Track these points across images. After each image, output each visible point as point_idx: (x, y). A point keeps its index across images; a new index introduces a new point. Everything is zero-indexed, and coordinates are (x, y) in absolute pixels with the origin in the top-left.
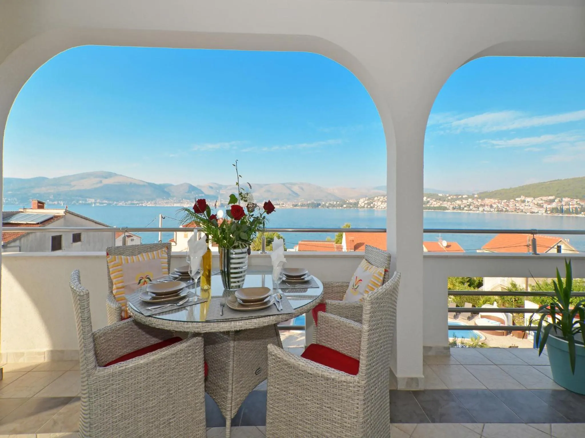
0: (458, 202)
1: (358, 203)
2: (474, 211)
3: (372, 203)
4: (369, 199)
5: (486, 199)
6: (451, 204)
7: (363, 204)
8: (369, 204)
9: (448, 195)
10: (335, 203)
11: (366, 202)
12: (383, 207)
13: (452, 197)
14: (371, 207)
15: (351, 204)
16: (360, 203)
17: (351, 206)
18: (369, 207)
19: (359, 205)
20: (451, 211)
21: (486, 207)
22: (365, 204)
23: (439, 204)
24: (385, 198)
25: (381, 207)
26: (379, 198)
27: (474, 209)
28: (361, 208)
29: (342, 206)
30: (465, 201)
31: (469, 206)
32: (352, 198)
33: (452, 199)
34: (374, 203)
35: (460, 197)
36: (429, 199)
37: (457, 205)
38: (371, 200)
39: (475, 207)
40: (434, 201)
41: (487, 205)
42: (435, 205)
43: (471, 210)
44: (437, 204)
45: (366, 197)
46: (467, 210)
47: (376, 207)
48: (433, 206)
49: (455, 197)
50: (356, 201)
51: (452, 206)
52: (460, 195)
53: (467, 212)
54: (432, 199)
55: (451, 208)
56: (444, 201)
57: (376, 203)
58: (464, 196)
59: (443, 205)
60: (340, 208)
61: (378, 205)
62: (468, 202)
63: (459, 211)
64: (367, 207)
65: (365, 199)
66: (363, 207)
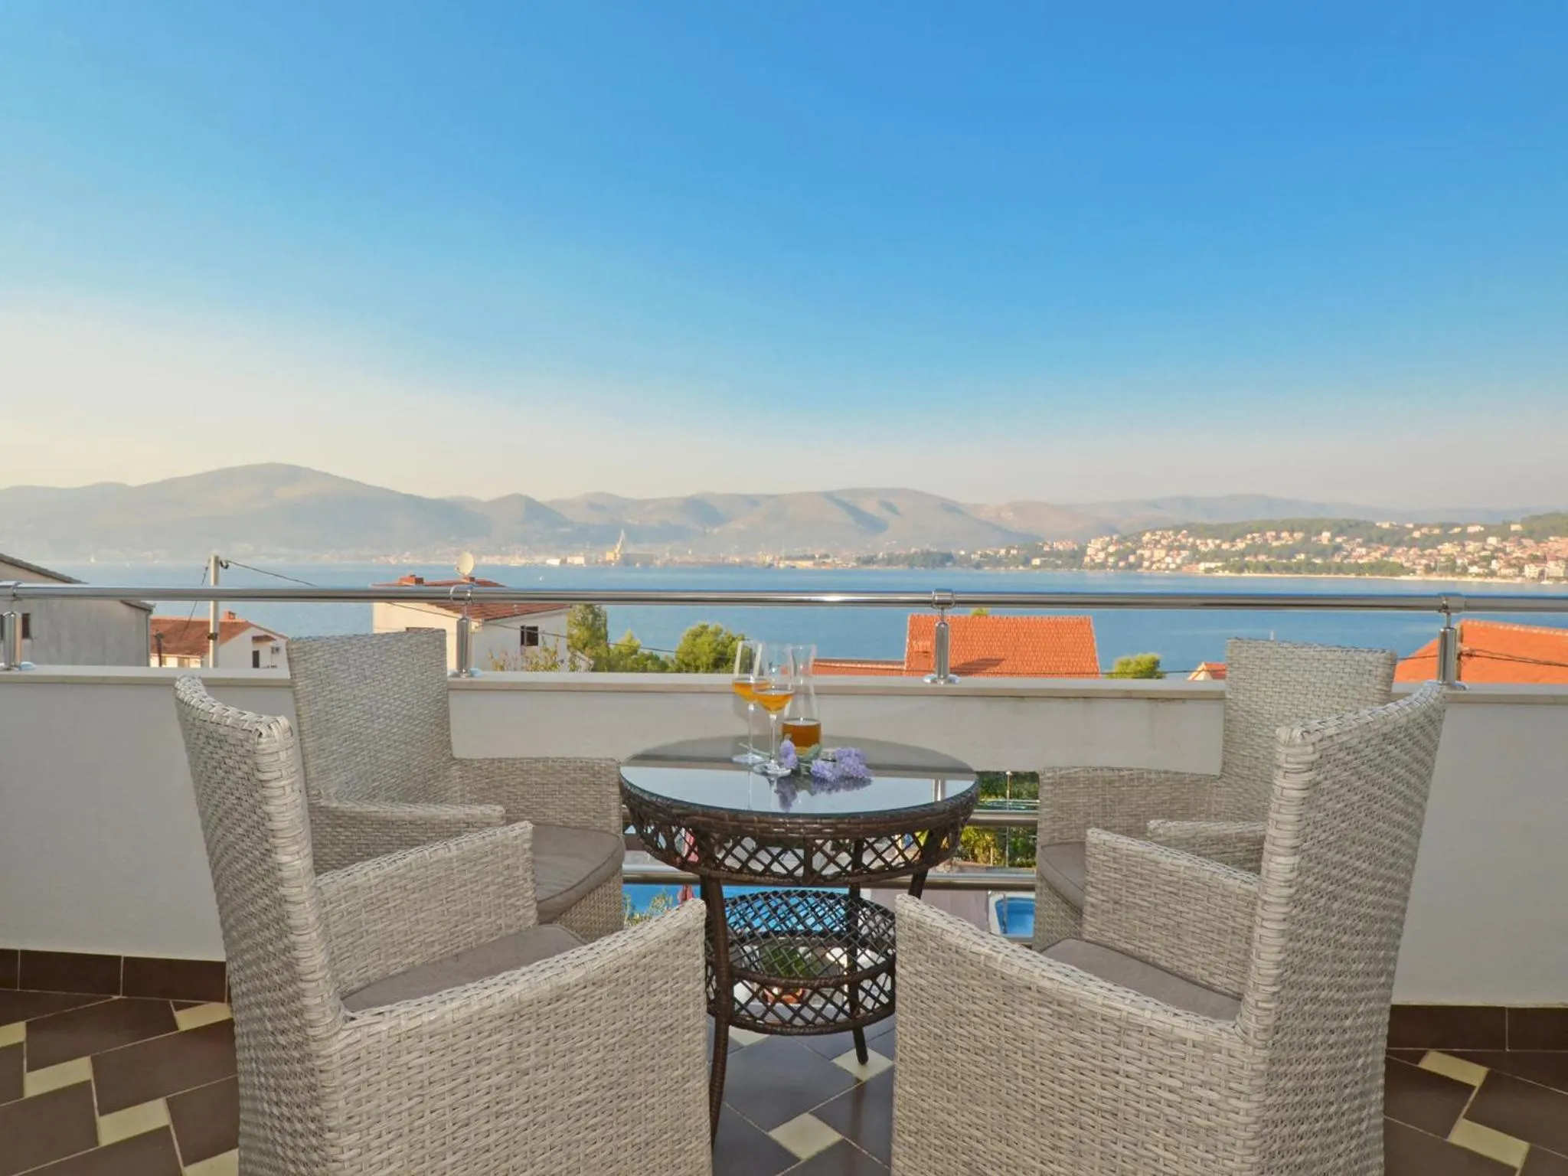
0: (1447, 548)
1: (1083, 552)
2: (1504, 577)
3: (1134, 552)
4: (1124, 539)
5: (1552, 538)
6: (1422, 556)
7: (1102, 555)
8: (1122, 555)
9: (1411, 526)
10: (1003, 552)
11: (1111, 549)
12: (1173, 566)
13: (1425, 530)
14: (1130, 566)
15: (1058, 554)
16: (1090, 551)
17: (1060, 562)
18: (1122, 564)
19: (1087, 559)
20: (1420, 578)
21: (1551, 564)
22: (1108, 555)
23: (1378, 554)
24: (1179, 537)
25: (1163, 566)
26: (1157, 537)
27: (1504, 571)
28: (1092, 568)
29: (1026, 562)
30: (1471, 546)
31: (1488, 560)
32: (1061, 538)
33: (1426, 537)
34: (1139, 552)
35: (1457, 530)
36: (1339, 540)
37: (1443, 559)
38: (1129, 544)
39: (1510, 565)
40: (1360, 545)
41: (1557, 559)
42: (1361, 557)
43: (1493, 574)
44: (1368, 554)
45: (1112, 531)
46: (1478, 575)
47: (1146, 564)
48: (1352, 561)
49: (1436, 531)
50: (1076, 548)
51: (1424, 561)
52: (1457, 525)
53: (1478, 579)
54: (1354, 539)
55: (1419, 567)
56: (1398, 544)
57: (1147, 553)
58: (1471, 529)
59: (1391, 559)
60: (1021, 568)
61: (1155, 559)
62: (1484, 549)
63: (1450, 578)
64: (1115, 566)
65: (1107, 539)
66: (1103, 565)
